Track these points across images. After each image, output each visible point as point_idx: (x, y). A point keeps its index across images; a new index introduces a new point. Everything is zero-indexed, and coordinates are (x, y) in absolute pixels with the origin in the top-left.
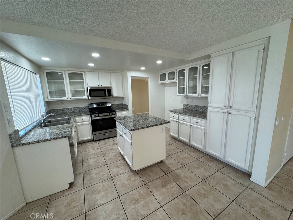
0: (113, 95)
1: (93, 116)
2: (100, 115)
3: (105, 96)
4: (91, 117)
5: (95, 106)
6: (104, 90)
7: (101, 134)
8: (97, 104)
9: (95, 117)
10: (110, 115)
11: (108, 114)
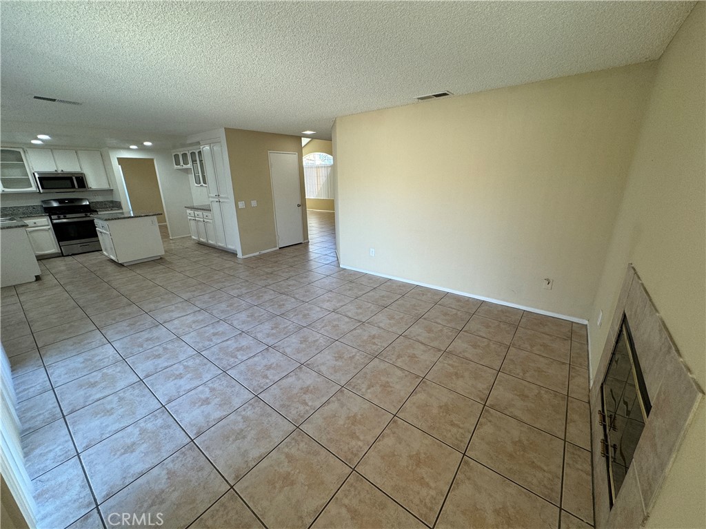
0: (90, 186)
1: (53, 217)
2: (68, 216)
3: (73, 187)
4: (51, 220)
5: (55, 204)
6: (70, 179)
7: (76, 245)
8: (59, 201)
9: (59, 218)
10: (86, 216)
11: (83, 215)
